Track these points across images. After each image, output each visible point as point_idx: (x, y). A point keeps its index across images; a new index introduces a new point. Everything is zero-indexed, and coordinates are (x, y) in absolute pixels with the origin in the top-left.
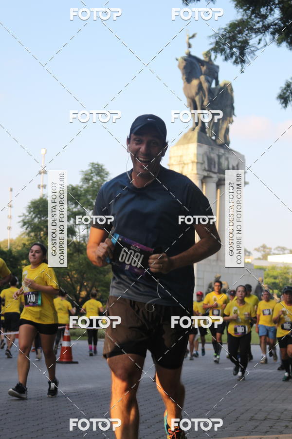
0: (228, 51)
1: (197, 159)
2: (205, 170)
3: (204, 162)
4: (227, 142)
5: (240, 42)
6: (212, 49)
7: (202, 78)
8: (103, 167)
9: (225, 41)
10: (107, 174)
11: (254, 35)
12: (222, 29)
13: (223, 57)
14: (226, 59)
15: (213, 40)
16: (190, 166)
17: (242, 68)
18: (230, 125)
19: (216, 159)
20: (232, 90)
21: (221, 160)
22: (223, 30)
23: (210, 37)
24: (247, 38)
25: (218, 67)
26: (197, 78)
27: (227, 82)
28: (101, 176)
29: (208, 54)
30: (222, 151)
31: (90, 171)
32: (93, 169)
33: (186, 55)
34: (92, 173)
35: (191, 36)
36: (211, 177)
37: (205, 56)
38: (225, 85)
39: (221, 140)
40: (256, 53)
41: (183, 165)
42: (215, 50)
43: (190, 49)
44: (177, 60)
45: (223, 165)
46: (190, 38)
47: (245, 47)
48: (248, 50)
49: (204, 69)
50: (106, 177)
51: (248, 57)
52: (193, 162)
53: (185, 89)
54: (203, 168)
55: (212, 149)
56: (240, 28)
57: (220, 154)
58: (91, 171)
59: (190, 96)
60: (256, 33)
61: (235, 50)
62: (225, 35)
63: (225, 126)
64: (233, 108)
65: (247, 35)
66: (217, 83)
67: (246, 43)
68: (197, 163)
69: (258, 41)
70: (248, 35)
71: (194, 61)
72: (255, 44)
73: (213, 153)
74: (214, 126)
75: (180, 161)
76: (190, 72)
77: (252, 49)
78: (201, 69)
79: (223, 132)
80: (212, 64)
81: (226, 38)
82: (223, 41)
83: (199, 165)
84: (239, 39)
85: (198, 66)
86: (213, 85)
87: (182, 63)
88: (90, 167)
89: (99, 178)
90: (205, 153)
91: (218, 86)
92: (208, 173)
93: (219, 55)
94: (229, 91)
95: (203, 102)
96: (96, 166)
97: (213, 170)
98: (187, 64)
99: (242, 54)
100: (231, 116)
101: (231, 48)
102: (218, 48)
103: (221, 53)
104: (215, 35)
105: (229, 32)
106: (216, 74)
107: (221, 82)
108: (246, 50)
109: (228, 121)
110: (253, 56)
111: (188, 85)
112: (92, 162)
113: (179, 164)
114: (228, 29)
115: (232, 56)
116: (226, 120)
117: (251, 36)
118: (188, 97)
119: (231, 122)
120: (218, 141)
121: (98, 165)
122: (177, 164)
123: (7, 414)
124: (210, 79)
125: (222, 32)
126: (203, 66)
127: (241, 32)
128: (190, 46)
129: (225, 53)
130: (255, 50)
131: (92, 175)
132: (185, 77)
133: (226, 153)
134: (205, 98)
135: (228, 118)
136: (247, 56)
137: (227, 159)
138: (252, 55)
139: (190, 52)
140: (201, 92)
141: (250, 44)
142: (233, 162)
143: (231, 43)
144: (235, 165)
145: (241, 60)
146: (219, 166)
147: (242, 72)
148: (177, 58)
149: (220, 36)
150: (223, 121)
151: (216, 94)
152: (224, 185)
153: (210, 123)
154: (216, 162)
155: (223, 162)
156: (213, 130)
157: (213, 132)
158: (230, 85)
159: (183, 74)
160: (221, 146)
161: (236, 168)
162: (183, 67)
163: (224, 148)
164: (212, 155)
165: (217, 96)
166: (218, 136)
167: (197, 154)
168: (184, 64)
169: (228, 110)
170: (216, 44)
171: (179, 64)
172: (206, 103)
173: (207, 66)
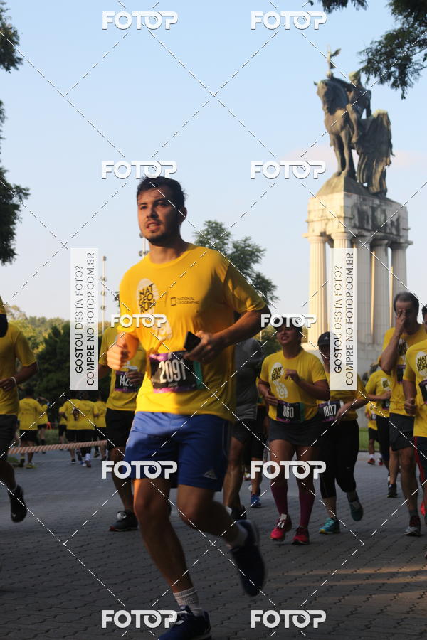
0: (384, 71)
1: (345, 213)
2: (355, 227)
3: (354, 217)
4: (383, 191)
5: (399, 58)
6: (363, 69)
7: (349, 107)
8: (223, 227)
9: (381, 57)
10: (227, 236)
11: (418, 50)
12: (376, 42)
13: (378, 79)
14: (382, 81)
15: (364, 57)
16: (336, 221)
17: (403, 93)
18: (386, 167)
19: (370, 213)
20: (388, 122)
21: (376, 214)
22: (377, 44)
23: (361, 53)
24: (409, 53)
25: (369, 92)
26: (343, 107)
27: (382, 112)
28: (219, 238)
29: (357, 76)
30: (377, 202)
31: (206, 232)
32: (209, 230)
33: (327, 78)
34: (208, 234)
35: (333, 53)
36: (363, 236)
37: (353, 78)
38: (379, 115)
39: (375, 188)
40: (421, 72)
41: (326, 221)
42: (367, 70)
43: (333, 70)
44: (316, 84)
45: (379, 220)
46: (332, 56)
47: (407, 64)
48: (411, 69)
49: (351, 95)
50: (227, 239)
51: (410, 78)
52: (339, 217)
53: (327, 122)
54: (353, 225)
55: (364, 200)
56: (400, 40)
57: (375, 206)
58: (208, 232)
59: (333, 130)
60: (420, 46)
61: (393, 69)
62: (380, 50)
63: (380, 169)
64: (390, 146)
65: (408, 49)
66: (369, 113)
67: (407, 59)
68: (345, 218)
69: (423, 57)
70: (411, 49)
71: (339, 85)
72: (419, 60)
73: (366, 205)
74: (366, 170)
75: (322, 217)
76: (333, 101)
77: (416, 67)
78: (347, 96)
79: (378, 176)
80: (363, 90)
81: (381, 54)
82: (378, 57)
83: (347, 220)
84: (399, 55)
85: (344, 92)
86: (364, 116)
87: (323, 88)
88: (206, 227)
89: (217, 241)
90: (355, 205)
91: (370, 117)
92: (360, 230)
93: (372, 77)
94: (385, 123)
95: (350, 138)
96: (214, 225)
97: (366, 227)
98: (328, 89)
99: (403, 74)
100: (388, 156)
101: (388, 67)
102: (371, 67)
103: (376, 73)
104: (367, 51)
105: (385, 46)
106: (367, 102)
107: (374, 113)
108: (408, 69)
109: (384, 163)
110: (417, 76)
111: (331, 117)
112: (207, 220)
113: (321, 220)
114: (384, 41)
115: (389, 78)
116: (382, 161)
117: (414, 50)
118: (331, 133)
119: (388, 163)
120: (371, 188)
121: (216, 224)
122: (318, 221)
123: (110, 544)
124: (359, 108)
125: (375, 46)
126: (351, 92)
127: (401, 46)
128: (332, 66)
129: (381, 73)
130: (420, 68)
131: (209, 237)
132: (326, 107)
133: (383, 204)
134: (353, 133)
135: (385, 159)
136: (410, 76)
137: (384, 212)
138: (416, 75)
139: (332, 74)
140: (348, 126)
141: (413, 61)
142: (392, 216)
143: (387, 60)
144: (394, 220)
145: (401, 82)
146: (373, 221)
147: (403, 97)
148: (316, 82)
149: (374, 51)
150: (377, 162)
151: (368, 127)
152: (381, 245)
153: (360, 165)
154: (370, 217)
155: (379, 216)
156: (365, 175)
157: (364, 177)
158: (386, 115)
159: (324, 103)
160: (376, 195)
161: (396, 224)
162: (323, 93)
163: (379, 198)
164: (364, 208)
165: (369, 130)
166: (372, 183)
167: (345, 206)
168: (325, 90)
169: (384, 148)
170: (368, 63)
171: (319, 88)
172: (354, 140)
173: (355, 91)
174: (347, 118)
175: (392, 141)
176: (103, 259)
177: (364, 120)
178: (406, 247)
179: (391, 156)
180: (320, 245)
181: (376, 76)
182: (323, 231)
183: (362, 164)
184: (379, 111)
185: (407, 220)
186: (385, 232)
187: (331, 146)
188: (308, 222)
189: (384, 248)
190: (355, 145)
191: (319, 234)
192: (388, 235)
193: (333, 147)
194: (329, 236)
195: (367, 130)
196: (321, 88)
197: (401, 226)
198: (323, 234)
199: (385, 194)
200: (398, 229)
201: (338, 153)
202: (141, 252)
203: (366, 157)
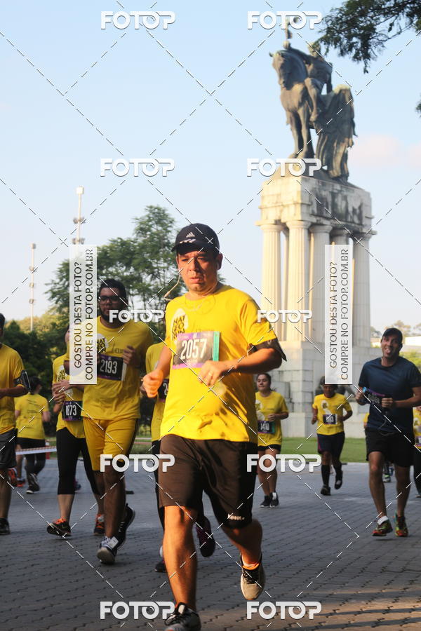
0: (345, 42)
1: (302, 199)
2: (313, 214)
3: (312, 203)
4: (344, 175)
5: (362, 28)
6: (322, 39)
7: (308, 81)
8: (166, 212)
9: (341, 27)
10: (171, 222)
11: (382, 19)
12: (337, 9)
13: (338, 50)
14: (342, 53)
15: (323, 26)
16: (292, 207)
17: (366, 66)
18: (348, 149)
19: (329, 199)
20: (351, 98)
21: (336, 200)
22: (338, 11)
24: (373, 22)
25: (330, 66)
26: (301, 81)
27: (344, 88)
28: (162, 225)
29: (315, 46)
30: (338, 187)
31: (147, 218)
32: (151, 216)
34: (150, 221)
36: (322, 225)
37: (312, 50)
38: (341, 91)
39: (336, 172)
40: (385, 44)
41: (282, 207)
42: (326, 40)
44: (271, 56)
45: (339, 208)
47: (370, 35)
48: (374, 40)
49: (310, 68)
50: (170, 226)
51: (373, 50)
52: (295, 204)
53: (283, 98)
54: (311, 212)
55: (323, 184)
56: (363, 7)
57: (335, 191)
58: (150, 218)
59: (290, 107)
60: (385, 14)
61: (355, 40)
62: (341, 19)
63: (341, 151)
64: (353, 125)
65: (372, 17)
66: (330, 89)
67: (371, 29)
68: (302, 204)
69: (389, 27)
70: (375, 18)
72: (384, 30)
73: (325, 190)
74: (326, 151)
75: (277, 202)
76: (290, 74)
77: (380, 38)
78: (306, 69)
79: (339, 158)
80: (323, 62)
81: (342, 23)
82: (338, 26)
83: (305, 207)
84: (362, 25)
85: (302, 65)
86: (324, 92)
87: (279, 60)
88: (148, 213)
89: (160, 228)
90: (313, 190)
91: (330, 93)
92: (318, 218)
93: (332, 48)
94: (347, 99)
95: (309, 116)
96: (156, 210)
97: (325, 214)
98: (285, 61)
99: (366, 46)
100: (350, 136)
101: (349, 37)
102: (331, 37)
103: (335, 44)
104: (326, 19)
105: (346, 14)
106: (328, 76)
107: (336, 88)
108: (371, 40)
109: (346, 144)
110: (382, 48)
111: (288, 91)
112: (149, 205)
113: (276, 207)
114: (345, 9)
115: (350, 50)
116: (344, 142)
117: (378, 19)
118: (288, 110)
119: (350, 144)
120: (331, 172)
121: (159, 209)
122: (272, 207)
123: (32, 566)
124: (319, 83)
125: (335, 14)
126: (310, 64)
127: (363, 14)
128: (289, 35)
129: (341, 44)
130: (385, 39)
131: (150, 223)
132: (282, 80)
133: (344, 189)
134: (312, 111)
135: (347, 139)
136: (373, 48)
137: (345, 198)
138: (379, 46)
139: (290, 44)
140: (307, 102)
141: (377, 31)
142: (353, 204)
143: (349, 30)
144: (356, 207)
145: (364, 54)
146: (333, 209)
147: (366, 71)
148: (272, 53)
149: (333, 19)
150: (338, 143)
151: (328, 104)
152: (341, 235)
153: (319, 146)
154: (330, 203)
155: (339, 203)
156: (324, 157)
157: (324, 160)
158: (348, 90)
159: (280, 76)
160: (337, 179)
161: (358, 211)
162: (279, 66)
163: (339, 182)
164: (324, 193)
165: (329, 107)
166: (332, 165)
167: (302, 191)
168: (282, 61)
169: (346, 127)
170: (328, 32)
171: (274, 61)
172: (313, 118)
173: (314, 64)
174: (305, 94)
175: (355, 120)
176: (32, 246)
177: (324, 96)
178: (369, 238)
179: (354, 136)
180: (275, 235)
181: (336, 47)
182: (277, 218)
183: (321, 145)
184: (340, 86)
185: (370, 207)
186: (346, 221)
187: (288, 124)
188: (261, 208)
189: (345, 238)
190: (314, 124)
191: (273, 222)
192: (350, 224)
193: (289, 126)
194: (284, 224)
195: (327, 108)
196: (276, 60)
197: (364, 214)
198: (278, 222)
199: (347, 179)
200: (360, 218)
201: (295, 132)
202: (74, 239)
203: (326, 137)
